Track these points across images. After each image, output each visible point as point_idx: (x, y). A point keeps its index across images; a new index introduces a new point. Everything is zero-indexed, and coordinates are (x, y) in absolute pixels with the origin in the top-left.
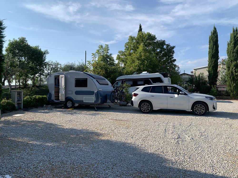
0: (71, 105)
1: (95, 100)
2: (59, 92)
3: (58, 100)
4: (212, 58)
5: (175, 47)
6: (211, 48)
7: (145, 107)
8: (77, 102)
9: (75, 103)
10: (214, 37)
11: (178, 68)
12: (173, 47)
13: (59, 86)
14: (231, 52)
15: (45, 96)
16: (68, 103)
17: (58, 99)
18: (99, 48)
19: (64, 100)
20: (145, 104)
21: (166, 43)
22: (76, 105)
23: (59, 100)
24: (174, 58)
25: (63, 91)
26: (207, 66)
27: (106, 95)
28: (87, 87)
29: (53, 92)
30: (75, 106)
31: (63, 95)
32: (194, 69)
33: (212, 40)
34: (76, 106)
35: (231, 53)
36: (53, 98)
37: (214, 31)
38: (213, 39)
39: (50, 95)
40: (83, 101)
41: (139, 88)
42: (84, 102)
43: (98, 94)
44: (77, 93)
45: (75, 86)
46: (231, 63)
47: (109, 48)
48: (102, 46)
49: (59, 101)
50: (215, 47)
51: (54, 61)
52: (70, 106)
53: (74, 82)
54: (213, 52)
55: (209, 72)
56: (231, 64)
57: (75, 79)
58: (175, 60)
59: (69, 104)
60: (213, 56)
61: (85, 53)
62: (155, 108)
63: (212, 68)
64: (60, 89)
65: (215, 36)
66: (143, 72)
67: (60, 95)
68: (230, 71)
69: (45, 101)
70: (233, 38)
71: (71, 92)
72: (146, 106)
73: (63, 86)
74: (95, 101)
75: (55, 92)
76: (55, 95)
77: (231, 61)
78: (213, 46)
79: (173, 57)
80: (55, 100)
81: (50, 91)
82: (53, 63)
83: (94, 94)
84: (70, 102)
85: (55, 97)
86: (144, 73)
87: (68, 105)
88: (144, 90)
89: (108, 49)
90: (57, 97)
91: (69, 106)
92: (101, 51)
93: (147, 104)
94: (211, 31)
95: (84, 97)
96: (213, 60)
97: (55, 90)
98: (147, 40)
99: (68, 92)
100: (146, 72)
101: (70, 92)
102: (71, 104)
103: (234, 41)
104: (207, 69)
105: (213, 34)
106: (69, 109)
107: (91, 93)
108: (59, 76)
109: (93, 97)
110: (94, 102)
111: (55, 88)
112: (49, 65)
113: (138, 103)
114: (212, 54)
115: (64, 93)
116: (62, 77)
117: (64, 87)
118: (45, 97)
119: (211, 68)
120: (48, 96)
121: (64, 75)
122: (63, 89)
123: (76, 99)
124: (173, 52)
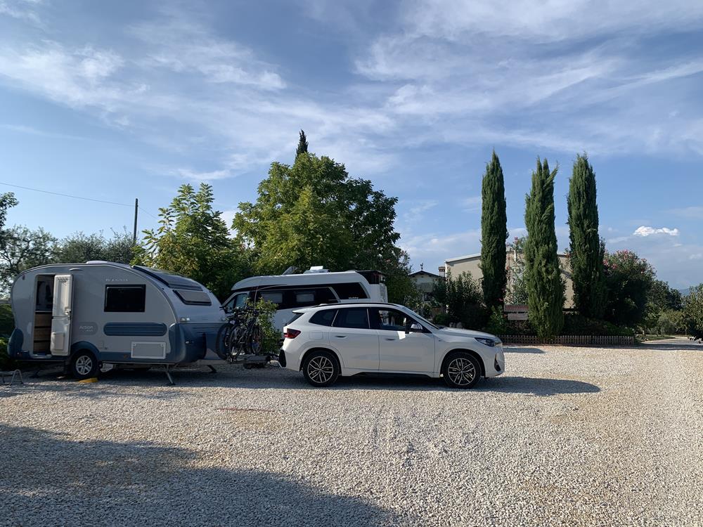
0: (89, 369)
1: (169, 351)
2: (50, 327)
3: (46, 354)
4: (490, 234)
5: (396, 200)
6: (489, 208)
7: (318, 370)
8: (110, 357)
9: (101, 363)
10: (493, 179)
11: (406, 257)
12: (393, 201)
14: (534, 220)
16: (80, 362)
17: (47, 350)
19: (65, 351)
20: (320, 359)
21: (374, 189)
22: (107, 367)
23: (50, 353)
24: (395, 231)
25: (64, 324)
26: (480, 255)
27: (204, 334)
28: (143, 311)
29: (28, 329)
30: (101, 370)
31: (64, 336)
32: (447, 263)
33: (491, 189)
34: (107, 370)
35: (536, 223)
36: (28, 346)
37: (494, 165)
38: (492, 186)
39: (19, 337)
40: (130, 353)
41: (303, 314)
42: (132, 357)
43: (177, 334)
44: (111, 330)
45: (107, 309)
46: (535, 248)
47: (212, 195)
48: (189, 189)
49: (49, 356)
50: (496, 207)
51: (33, 229)
52: (86, 371)
53: (101, 296)
54: (492, 218)
55: (484, 270)
56: (536, 251)
57: (107, 286)
58: (397, 236)
59: (83, 365)
60: (492, 229)
61: (135, 205)
62: (347, 371)
63: (491, 260)
64: (52, 318)
66: (313, 268)
67: (53, 336)
68: (535, 270)
70: (539, 186)
71: (90, 327)
72: (322, 365)
73: (66, 308)
74: (167, 355)
75: (36, 327)
76: (35, 336)
77: (537, 244)
78: (493, 204)
79: (392, 229)
80: (35, 353)
81: (19, 325)
82: (28, 235)
83: (168, 332)
84: (86, 359)
85: (35, 342)
86: (315, 271)
87: (80, 369)
88: (316, 319)
89: (211, 197)
90: (43, 342)
91: (82, 373)
92: (186, 204)
93: (324, 360)
94: (486, 166)
95: (134, 344)
96: (494, 238)
97: (36, 321)
98: (323, 177)
100: (321, 267)
102: (89, 365)
103: (541, 194)
104: (479, 262)
105: (492, 173)
106: (82, 382)
107: (157, 330)
108: (53, 277)
109: (161, 343)
110: (164, 357)
111: (37, 313)
112: (16, 239)
113: (301, 358)
114: (491, 225)
115: (66, 329)
116: (63, 281)
117: (69, 310)
119: (488, 260)
120: (10, 341)
121: (69, 275)
122: (66, 316)
123: (106, 348)
124: (393, 214)
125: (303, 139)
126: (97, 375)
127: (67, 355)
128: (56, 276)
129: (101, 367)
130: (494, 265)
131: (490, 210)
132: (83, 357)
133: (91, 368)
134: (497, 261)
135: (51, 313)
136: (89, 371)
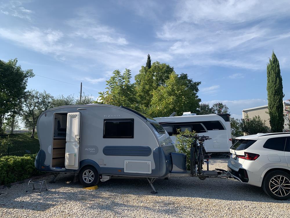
0: (92, 179)
1: (154, 168)
2: (65, 148)
3: (61, 167)
4: (275, 95)
6: (273, 81)
8: (108, 171)
9: (101, 175)
10: (275, 66)
13: (65, 135)
15: (29, 157)
16: (85, 174)
17: (63, 165)
18: (115, 75)
19: (76, 167)
20: (279, 177)
22: (105, 178)
23: (64, 167)
24: (199, 98)
25: (75, 147)
26: (267, 106)
28: (133, 137)
29: (48, 149)
30: (101, 180)
31: (75, 155)
32: (244, 111)
33: (274, 71)
34: (105, 180)
36: (49, 162)
37: (274, 58)
39: (43, 155)
40: (124, 169)
42: (125, 171)
43: (158, 154)
44: (109, 151)
45: (105, 137)
48: (118, 72)
49: (63, 169)
50: (278, 80)
52: (90, 181)
53: (101, 127)
54: (275, 86)
55: (271, 113)
57: (105, 120)
59: (88, 176)
60: (276, 92)
63: (276, 109)
64: (66, 142)
65: (276, 66)
67: (67, 155)
69: (28, 168)
71: (93, 149)
72: (282, 182)
73: (76, 136)
74: (152, 170)
75: (54, 149)
76: (53, 154)
78: (276, 79)
80: (53, 166)
81: (42, 148)
83: (152, 154)
84: (90, 172)
85: (53, 159)
86: (186, 115)
87: (85, 179)
88: (270, 145)
90: (60, 159)
91: (87, 182)
93: (283, 178)
94: (269, 59)
95: (126, 162)
96: (277, 97)
97: (54, 144)
99: (86, 149)
100: (190, 113)
101: (92, 150)
102: (92, 176)
104: (267, 110)
105: (274, 63)
106: (88, 190)
107: (144, 151)
108: (66, 114)
109: (148, 162)
110: (150, 173)
111: (54, 139)
112: (33, 96)
113: (263, 176)
114: (275, 90)
115: (76, 150)
116: (74, 116)
117: (78, 137)
118: (28, 160)
119: (274, 109)
120: (36, 158)
121: (78, 113)
122: (75, 141)
123: (105, 165)
124: (197, 90)
125: (149, 58)
126: (98, 184)
127: (77, 169)
128: (68, 114)
129: (101, 178)
130: (278, 112)
131: (274, 82)
132: (88, 170)
134: (279, 109)
135: (65, 139)
136: (92, 181)
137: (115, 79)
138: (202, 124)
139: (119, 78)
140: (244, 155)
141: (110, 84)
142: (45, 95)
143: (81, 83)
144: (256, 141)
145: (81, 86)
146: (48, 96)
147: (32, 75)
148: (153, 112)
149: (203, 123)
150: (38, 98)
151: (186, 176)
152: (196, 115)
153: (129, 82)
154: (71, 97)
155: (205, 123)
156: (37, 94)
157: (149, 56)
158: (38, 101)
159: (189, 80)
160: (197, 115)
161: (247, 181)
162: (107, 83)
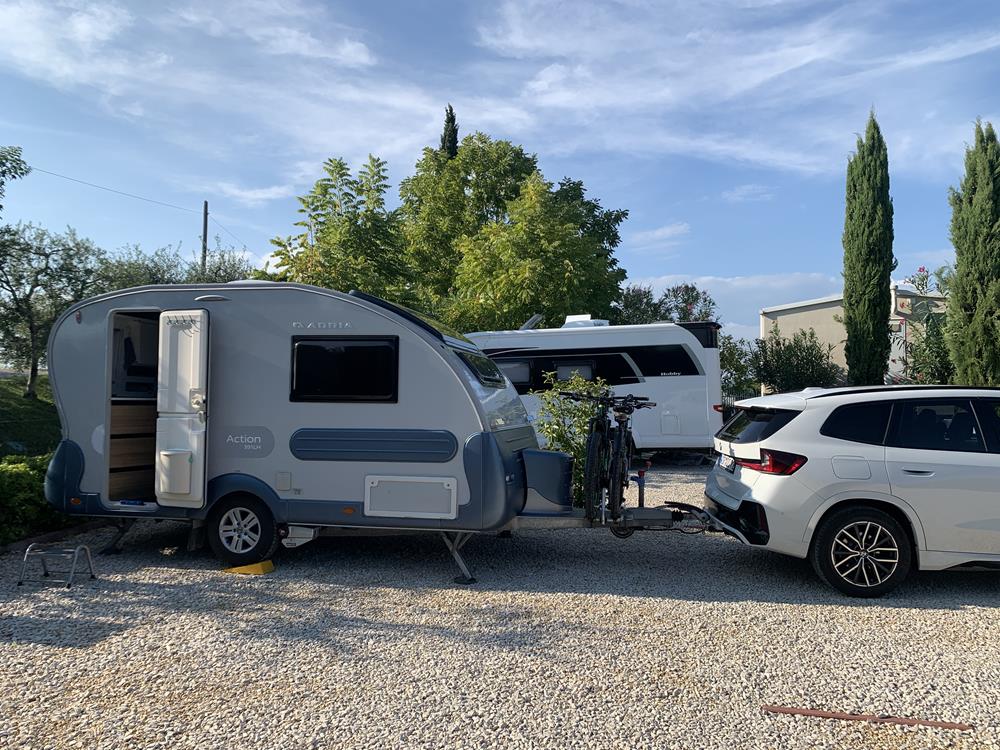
0: (254, 540)
1: (466, 499)
2: (153, 435)
3: (142, 500)
4: (867, 261)
6: (864, 215)
7: (860, 550)
8: (307, 510)
9: (284, 526)
10: (873, 164)
12: (620, 216)
13: (152, 388)
14: (977, 234)
15: (21, 467)
16: (229, 522)
17: (147, 492)
18: (329, 176)
19: (196, 498)
20: (862, 528)
21: (587, 197)
22: (300, 536)
23: (153, 499)
24: (619, 265)
25: (190, 432)
26: (841, 296)
28: (394, 399)
29: (93, 438)
30: (284, 542)
31: (191, 459)
32: (765, 314)
33: (869, 180)
34: (299, 542)
35: (980, 239)
36: (97, 481)
37: (873, 138)
38: (870, 176)
39: (73, 460)
40: (363, 503)
42: (367, 512)
43: (481, 457)
44: (309, 445)
45: (295, 396)
46: (978, 286)
47: (384, 178)
48: (340, 168)
49: (150, 506)
50: (880, 213)
52: (245, 545)
53: (281, 365)
54: (871, 233)
55: (850, 323)
56: (979, 291)
57: (295, 339)
58: (622, 274)
59: (238, 529)
60: (871, 252)
61: (203, 211)
62: (933, 557)
63: (869, 307)
64: (156, 415)
65: (878, 163)
66: (570, 319)
67: (161, 458)
68: (977, 323)
69: (21, 505)
70: (987, 173)
71: (254, 440)
72: (869, 542)
73: (192, 393)
74: (461, 509)
75: (112, 437)
76: (112, 456)
77: (981, 278)
78: (874, 208)
80: (112, 498)
81: (71, 432)
83: (460, 455)
84: (244, 515)
85: (112, 471)
87: (230, 539)
89: (382, 182)
90: (137, 475)
91: (236, 549)
92: (335, 194)
93: (873, 530)
94: (856, 139)
95: (371, 481)
96: (874, 270)
97: (114, 421)
99: (230, 438)
100: (588, 317)
101: (251, 441)
102: (254, 529)
103: (991, 185)
104: (840, 312)
105: (871, 154)
106: (238, 574)
107: (432, 447)
108: (155, 316)
109: (446, 481)
110: (453, 515)
111: (114, 403)
113: (813, 525)
114: (868, 244)
115: (195, 443)
116: (185, 325)
117: (201, 397)
118: (18, 475)
119: (863, 308)
120: (50, 468)
121: (199, 313)
122: (192, 412)
123: (298, 491)
125: (451, 119)
126: (274, 554)
127: (199, 505)
128: (162, 315)
129: (286, 537)
130: (873, 318)
131: (867, 219)
132: (238, 510)
133: (257, 537)
134: (878, 310)
135: (155, 403)
136: (253, 545)
137: (331, 190)
138: (625, 356)
139: (346, 189)
140: (759, 458)
141: (314, 210)
142: (71, 245)
143: (206, 203)
144: (797, 413)
145: (206, 214)
146: (83, 250)
147: (19, 169)
148: (463, 314)
149: (631, 350)
150: (47, 256)
151: (570, 526)
152: (606, 327)
153: (380, 202)
154: (170, 252)
155: (637, 352)
156: (42, 240)
157: (451, 110)
158: (47, 267)
159: (589, 203)
160: (611, 324)
161: (764, 540)
162: (303, 207)
